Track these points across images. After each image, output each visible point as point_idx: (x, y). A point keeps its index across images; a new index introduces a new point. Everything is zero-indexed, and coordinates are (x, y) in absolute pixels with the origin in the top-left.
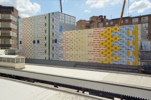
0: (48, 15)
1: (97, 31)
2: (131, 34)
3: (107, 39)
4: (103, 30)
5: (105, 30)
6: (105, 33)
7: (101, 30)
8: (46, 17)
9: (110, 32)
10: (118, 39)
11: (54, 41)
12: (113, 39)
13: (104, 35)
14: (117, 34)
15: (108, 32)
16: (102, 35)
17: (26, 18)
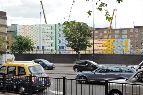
0: (55, 25)
1: (100, 41)
2: (124, 45)
3: (108, 47)
4: (105, 41)
5: (106, 41)
6: (106, 43)
7: (104, 41)
8: (52, 27)
9: (110, 43)
10: (116, 47)
11: (61, 47)
12: (112, 47)
13: (106, 44)
14: (115, 44)
15: (109, 43)
16: (104, 44)
17: (27, 25)
